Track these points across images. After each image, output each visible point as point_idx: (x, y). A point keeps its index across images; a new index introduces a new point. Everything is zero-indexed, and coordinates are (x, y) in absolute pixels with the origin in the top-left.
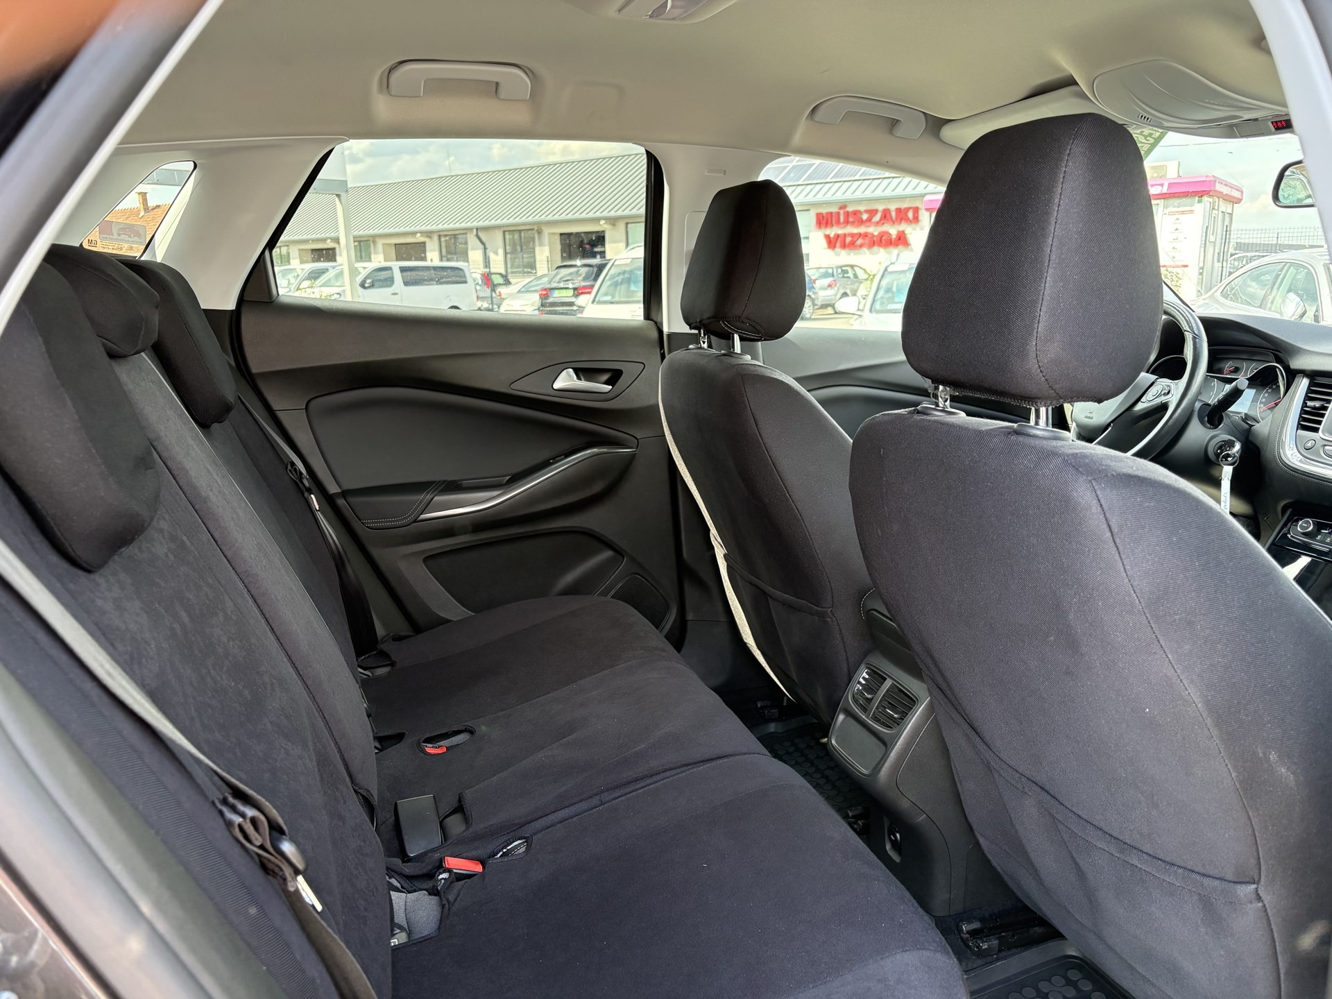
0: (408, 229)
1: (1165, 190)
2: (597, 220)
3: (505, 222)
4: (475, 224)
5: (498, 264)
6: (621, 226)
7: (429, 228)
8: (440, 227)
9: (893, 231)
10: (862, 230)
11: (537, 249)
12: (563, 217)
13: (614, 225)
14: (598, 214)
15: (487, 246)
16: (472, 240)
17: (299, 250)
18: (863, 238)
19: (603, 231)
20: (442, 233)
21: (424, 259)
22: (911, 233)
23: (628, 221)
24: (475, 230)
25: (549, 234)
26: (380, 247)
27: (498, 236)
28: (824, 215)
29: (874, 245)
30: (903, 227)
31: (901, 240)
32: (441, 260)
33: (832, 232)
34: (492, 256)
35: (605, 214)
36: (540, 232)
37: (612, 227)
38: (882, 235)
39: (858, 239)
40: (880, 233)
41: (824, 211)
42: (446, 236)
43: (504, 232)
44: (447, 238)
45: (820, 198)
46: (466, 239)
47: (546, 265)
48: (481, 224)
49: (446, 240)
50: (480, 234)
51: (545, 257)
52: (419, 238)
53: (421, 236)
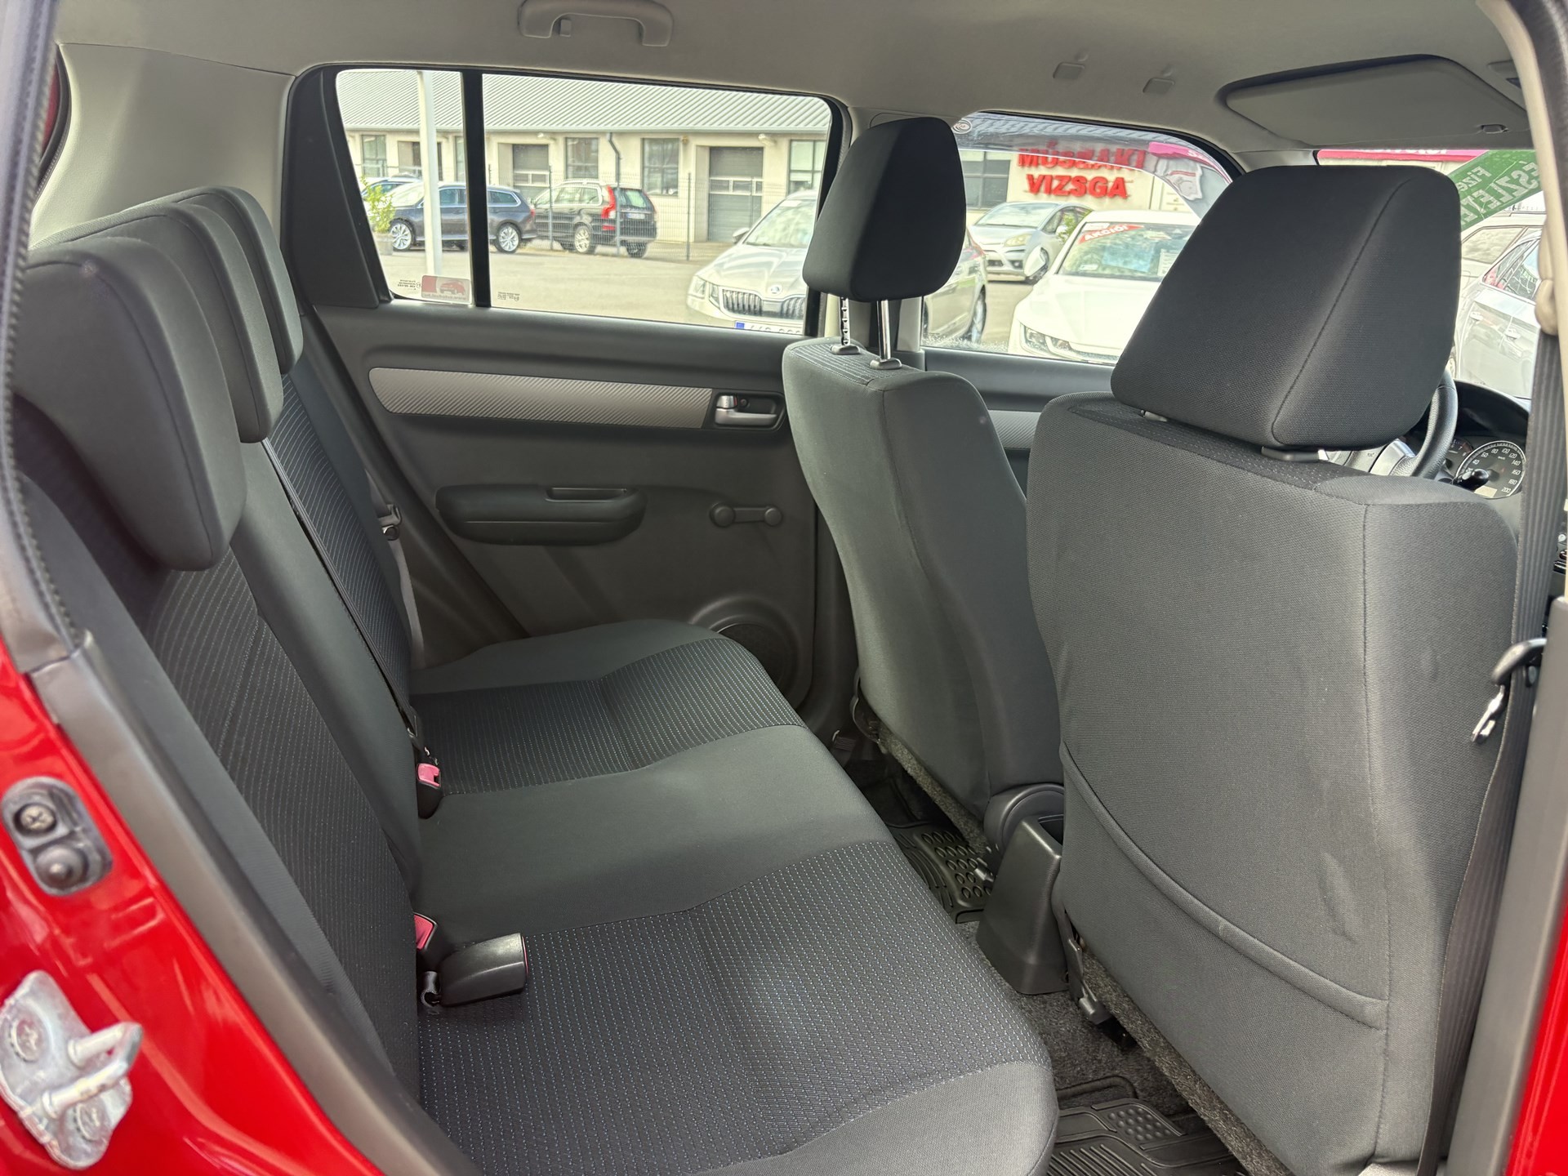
0: (528, 127)
2: (754, 134)
3: (645, 127)
4: (610, 127)
5: (632, 177)
6: (784, 143)
7: (554, 127)
8: (567, 127)
9: (1111, 176)
10: (1074, 173)
11: (681, 163)
12: (715, 127)
13: (775, 142)
14: (757, 127)
15: (622, 156)
16: (604, 146)
17: (399, 142)
18: (1073, 183)
19: (761, 149)
20: (568, 136)
21: (546, 166)
22: (1132, 182)
23: (793, 137)
24: (608, 136)
25: (697, 146)
26: (494, 146)
27: (635, 143)
29: (1085, 193)
30: (1125, 173)
31: (1120, 189)
32: (567, 171)
33: (1038, 172)
34: (624, 165)
35: (766, 127)
36: (686, 143)
37: (772, 144)
38: (1096, 180)
39: (1067, 183)
40: (1095, 178)
42: (574, 139)
43: (643, 140)
44: (575, 143)
46: (597, 145)
47: (687, 184)
48: (616, 127)
49: (573, 145)
50: (615, 140)
51: (689, 174)
52: (541, 139)
53: (543, 138)
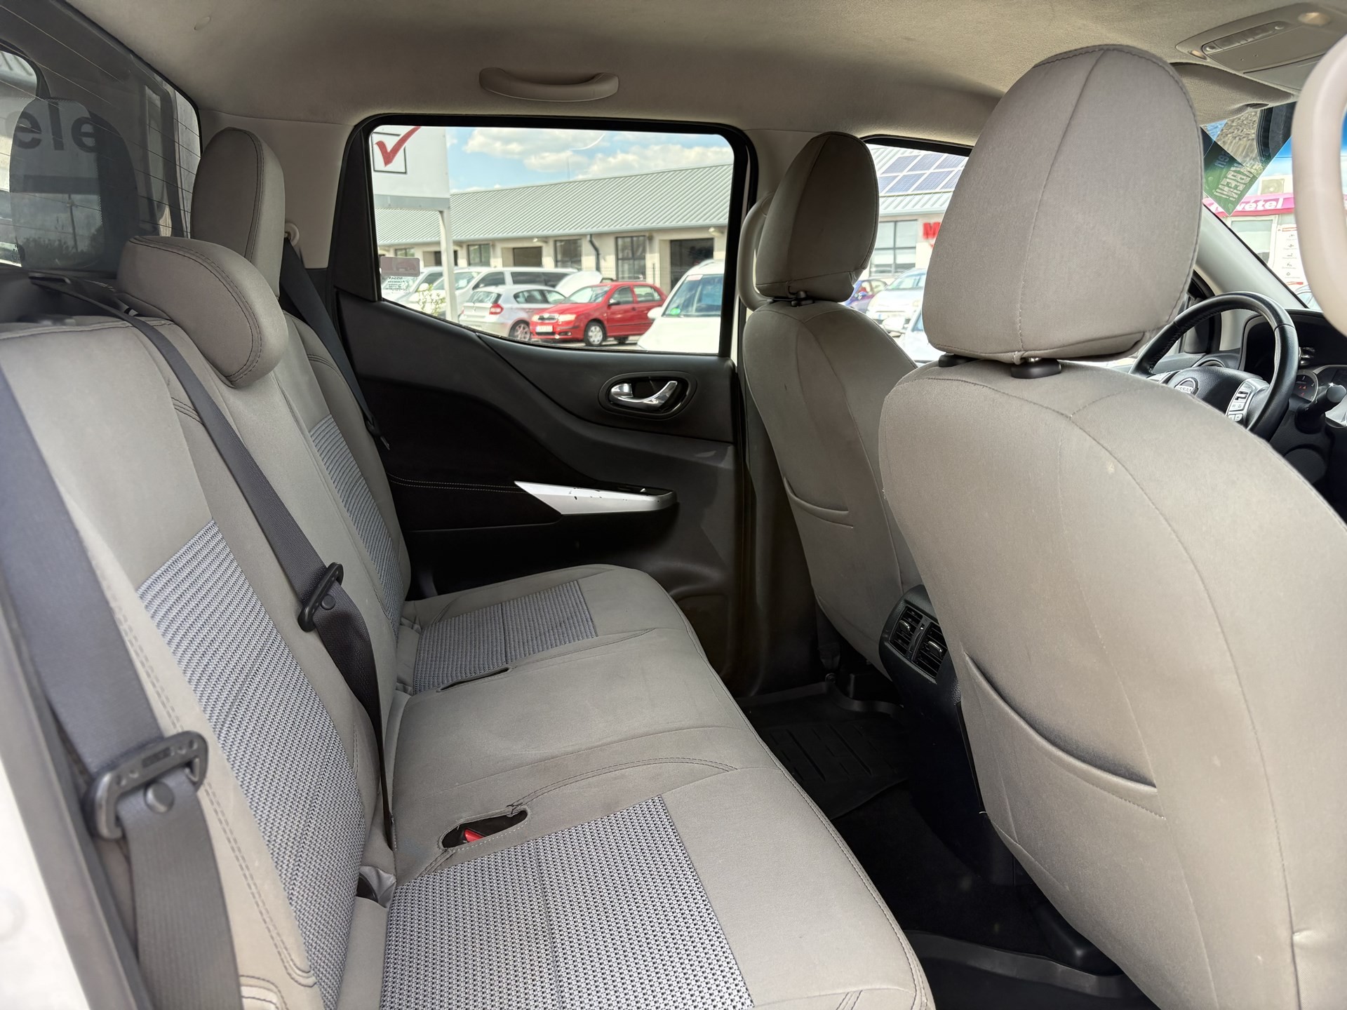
0: (525, 234)
1: (1279, 206)
2: (706, 228)
3: (618, 228)
4: (589, 230)
5: (609, 269)
7: (546, 233)
8: (556, 232)
11: (648, 256)
12: (674, 224)
14: (708, 222)
15: (601, 252)
16: (586, 247)
17: (424, 252)
19: (712, 240)
20: (557, 239)
21: (539, 264)
24: (589, 237)
25: (660, 240)
26: (499, 251)
27: (611, 241)
28: (932, 225)
32: (556, 266)
34: (602, 263)
35: (715, 221)
36: (651, 239)
37: (719, 235)
41: (932, 221)
42: (561, 241)
43: (617, 238)
44: (563, 243)
45: (927, 208)
46: (581, 245)
47: (652, 272)
48: (595, 230)
49: (561, 246)
50: (594, 240)
51: (654, 265)
52: (536, 243)
53: (537, 241)
